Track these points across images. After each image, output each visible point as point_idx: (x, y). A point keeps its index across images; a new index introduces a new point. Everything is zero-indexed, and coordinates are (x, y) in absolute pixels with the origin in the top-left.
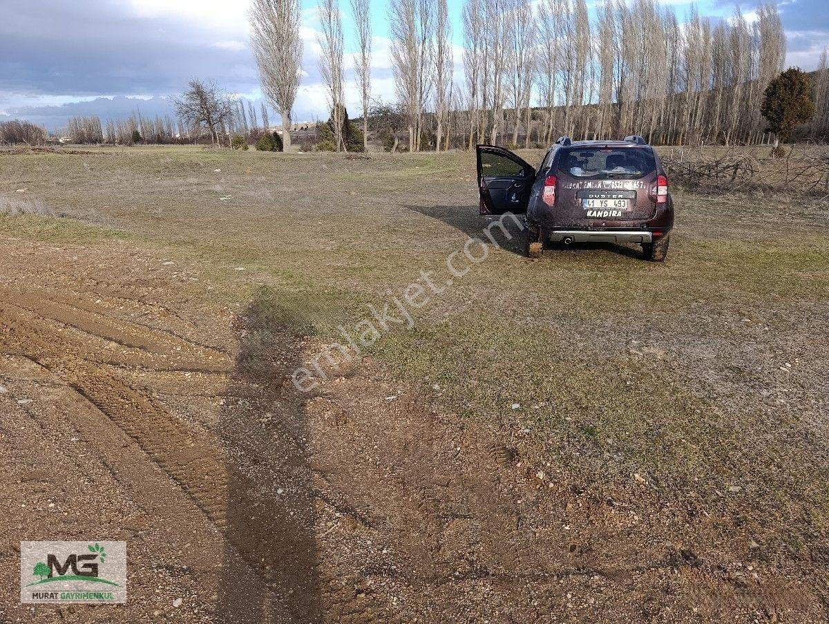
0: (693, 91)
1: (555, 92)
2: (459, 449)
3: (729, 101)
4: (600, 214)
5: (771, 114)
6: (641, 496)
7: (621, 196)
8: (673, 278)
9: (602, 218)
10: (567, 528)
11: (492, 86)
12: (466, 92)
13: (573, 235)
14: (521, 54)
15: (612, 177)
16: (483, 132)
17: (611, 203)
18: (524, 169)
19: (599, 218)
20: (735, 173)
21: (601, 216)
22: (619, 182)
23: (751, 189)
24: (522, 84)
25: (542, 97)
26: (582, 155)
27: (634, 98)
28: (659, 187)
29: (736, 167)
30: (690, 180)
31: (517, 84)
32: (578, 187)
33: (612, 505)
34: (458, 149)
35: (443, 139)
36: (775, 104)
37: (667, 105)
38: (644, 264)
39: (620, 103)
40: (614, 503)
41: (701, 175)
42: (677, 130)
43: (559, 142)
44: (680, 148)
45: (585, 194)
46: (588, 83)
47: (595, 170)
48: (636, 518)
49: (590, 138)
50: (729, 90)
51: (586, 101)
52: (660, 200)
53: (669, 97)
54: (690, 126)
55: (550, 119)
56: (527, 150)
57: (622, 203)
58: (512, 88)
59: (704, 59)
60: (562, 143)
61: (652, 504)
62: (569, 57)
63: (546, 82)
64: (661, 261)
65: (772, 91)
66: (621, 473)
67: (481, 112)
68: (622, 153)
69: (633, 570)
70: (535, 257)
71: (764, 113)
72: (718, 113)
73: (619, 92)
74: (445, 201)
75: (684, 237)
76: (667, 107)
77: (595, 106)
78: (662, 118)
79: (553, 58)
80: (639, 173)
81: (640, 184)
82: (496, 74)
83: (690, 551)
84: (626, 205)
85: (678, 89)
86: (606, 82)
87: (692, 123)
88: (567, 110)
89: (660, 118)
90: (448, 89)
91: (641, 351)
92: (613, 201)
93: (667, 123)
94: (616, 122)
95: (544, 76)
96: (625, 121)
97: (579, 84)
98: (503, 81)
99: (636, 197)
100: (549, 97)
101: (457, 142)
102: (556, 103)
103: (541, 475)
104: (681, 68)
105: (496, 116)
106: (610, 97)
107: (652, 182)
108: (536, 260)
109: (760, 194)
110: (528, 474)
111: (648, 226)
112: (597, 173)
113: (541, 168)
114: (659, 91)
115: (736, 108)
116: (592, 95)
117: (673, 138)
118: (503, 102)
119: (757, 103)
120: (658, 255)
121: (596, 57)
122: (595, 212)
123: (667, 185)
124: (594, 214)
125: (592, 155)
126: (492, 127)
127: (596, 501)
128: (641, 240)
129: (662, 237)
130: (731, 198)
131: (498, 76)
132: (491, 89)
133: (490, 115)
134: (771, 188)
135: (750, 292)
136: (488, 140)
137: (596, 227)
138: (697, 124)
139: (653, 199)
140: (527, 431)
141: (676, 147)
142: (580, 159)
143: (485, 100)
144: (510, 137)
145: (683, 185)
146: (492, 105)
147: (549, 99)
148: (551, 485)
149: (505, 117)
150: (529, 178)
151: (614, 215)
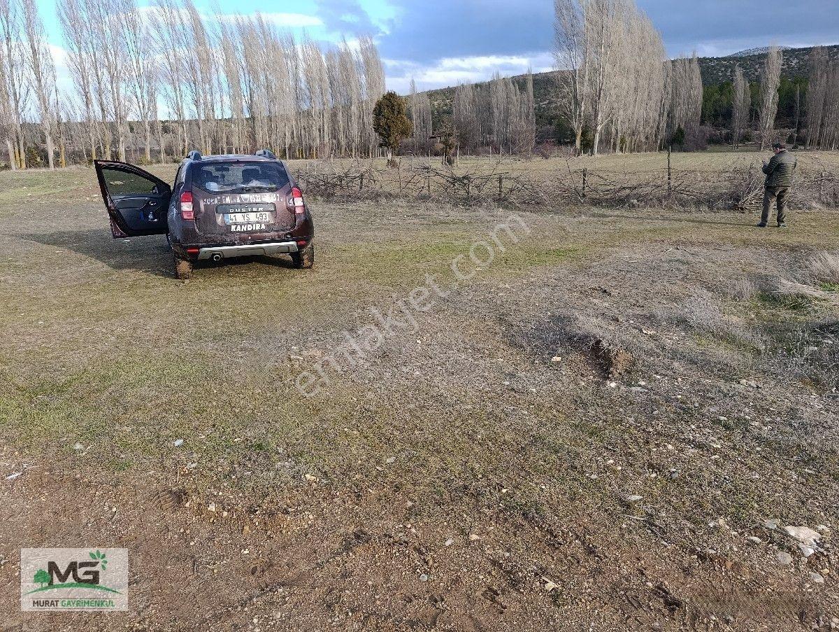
0: (317, 108)
1: (184, 104)
2: (114, 510)
3: (349, 118)
4: (244, 228)
5: (381, 130)
6: (313, 495)
7: (262, 209)
8: (322, 282)
9: (247, 232)
10: (247, 552)
11: (110, 96)
12: (78, 102)
13: (221, 251)
14: (137, 62)
15: (248, 191)
16: (108, 146)
17: (252, 217)
18: (157, 186)
19: (244, 232)
20: (361, 183)
21: (245, 230)
22: (256, 195)
23: (376, 197)
24: (145, 96)
25: (171, 110)
26: (218, 170)
27: (266, 114)
28: (295, 199)
29: (362, 177)
30: (327, 190)
31: (139, 95)
32: (216, 202)
33: (287, 513)
34: (79, 166)
35: (57, 154)
36: (382, 122)
37: (296, 120)
38: (295, 271)
39: (253, 118)
40: (290, 510)
41: (334, 185)
42: (310, 144)
43: (189, 157)
44: (314, 161)
45: (225, 210)
46: (217, 96)
47: (232, 184)
48: (311, 517)
49: (230, 152)
50: (347, 108)
51: (218, 115)
52: (298, 211)
53: (298, 113)
54: (320, 140)
55: (183, 132)
56: (163, 164)
57: (264, 216)
58: (134, 98)
59: (321, 80)
60: (192, 157)
61: (324, 498)
62: (192, 68)
63: (172, 94)
64: (310, 267)
65: (378, 111)
66: (294, 477)
67: (100, 124)
68: (257, 167)
69: (313, 569)
70: (186, 279)
71: (376, 130)
72: (341, 129)
73: (250, 108)
74: (67, 225)
75: (326, 243)
76: (297, 123)
77: (230, 120)
78: (295, 132)
79: (174, 69)
80: (274, 186)
81: (277, 197)
82: (112, 82)
83: (361, 531)
84: (268, 218)
85: (305, 107)
86: (235, 97)
87: (322, 138)
88: (201, 125)
89: (293, 133)
90: (53, 96)
91: (301, 355)
92: (255, 213)
93: (300, 137)
94: (252, 136)
95: (169, 88)
96: (261, 135)
97: (209, 97)
98: (122, 91)
99: (275, 210)
100: (178, 110)
101: (75, 157)
102: (187, 117)
103: (212, 508)
104: (303, 87)
105: (121, 129)
106: (242, 111)
107: (288, 194)
108: (187, 281)
109: (383, 201)
110: (200, 510)
111: (293, 236)
112: (234, 187)
113: (175, 184)
114: (287, 107)
115: (355, 126)
116: (223, 109)
117: (308, 152)
118: (127, 114)
119: (370, 119)
120: (307, 263)
121: (221, 69)
122: (239, 227)
123: (301, 196)
124: (239, 229)
125: (228, 170)
126: (118, 141)
127: (272, 514)
128: (287, 250)
129: (306, 245)
130: (362, 206)
131: (114, 85)
132: (108, 100)
133: (112, 127)
134: (391, 195)
135: (385, 285)
136: (115, 155)
137: (243, 241)
138: (326, 139)
139: (292, 210)
140: (194, 465)
141: (312, 161)
142: (215, 174)
143: (103, 110)
144: (142, 150)
145: (322, 196)
146: (114, 117)
147: (179, 111)
148: (225, 514)
149: (132, 129)
150: (164, 195)
151: (258, 228)
